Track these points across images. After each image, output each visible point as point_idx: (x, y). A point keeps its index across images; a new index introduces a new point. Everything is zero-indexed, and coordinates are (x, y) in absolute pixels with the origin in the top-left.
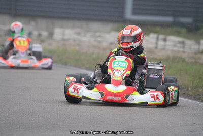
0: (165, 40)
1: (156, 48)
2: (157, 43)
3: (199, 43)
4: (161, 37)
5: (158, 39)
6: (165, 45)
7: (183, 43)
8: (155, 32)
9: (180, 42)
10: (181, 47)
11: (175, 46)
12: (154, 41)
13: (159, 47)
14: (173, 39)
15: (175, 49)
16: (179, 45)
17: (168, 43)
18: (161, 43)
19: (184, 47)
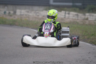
0: (69, 14)
1: (65, 18)
2: (65, 15)
3: (85, 15)
4: (67, 12)
5: (65, 13)
6: (69, 16)
7: (77, 15)
8: (64, 10)
9: (76, 15)
10: (76, 17)
11: (74, 17)
12: (64, 14)
13: (66, 17)
14: (73, 13)
15: (74, 18)
17: (70, 15)
18: (67, 15)
19: (78, 17)
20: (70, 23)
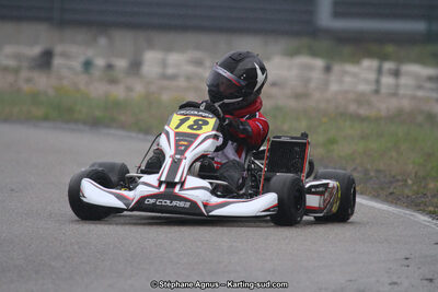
0: (396, 74)
1: (377, 92)
2: (378, 82)
4: (388, 66)
5: (380, 71)
6: (397, 86)
8: (370, 55)
9: (430, 79)
10: (432, 90)
11: (420, 87)
12: (372, 76)
13: (384, 90)
14: (415, 71)
15: (420, 93)
16: (429, 85)
17: (403, 80)
18: (387, 80)
20: (398, 117)
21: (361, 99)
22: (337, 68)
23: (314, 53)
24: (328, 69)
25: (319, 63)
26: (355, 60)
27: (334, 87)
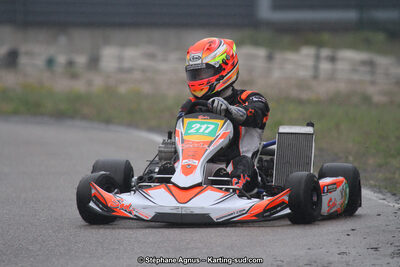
0: (333, 59)
1: (315, 77)
2: (316, 68)
4: (325, 52)
5: (317, 58)
6: (334, 71)
7: (371, 64)
8: (308, 43)
9: (364, 63)
10: (366, 73)
11: (354, 71)
12: (310, 62)
13: (322, 75)
14: (350, 56)
15: (356, 77)
16: (363, 69)
17: (341, 66)
18: (325, 66)
19: (373, 73)
20: (336, 100)
21: (302, 85)
22: (279, 56)
23: (256, 43)
24: (270, 58)
25: (262, 52)
26: (295, 47)
27: (277, 74)
